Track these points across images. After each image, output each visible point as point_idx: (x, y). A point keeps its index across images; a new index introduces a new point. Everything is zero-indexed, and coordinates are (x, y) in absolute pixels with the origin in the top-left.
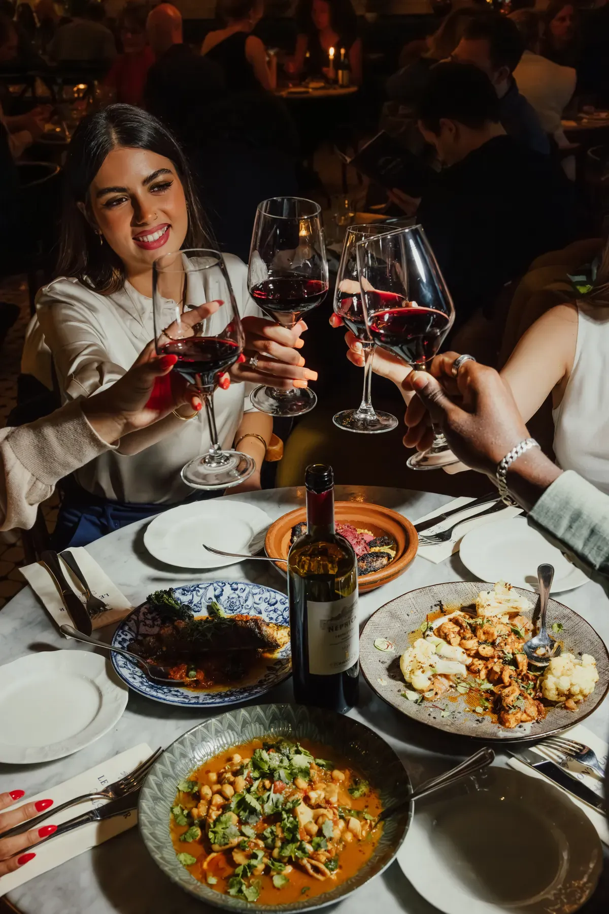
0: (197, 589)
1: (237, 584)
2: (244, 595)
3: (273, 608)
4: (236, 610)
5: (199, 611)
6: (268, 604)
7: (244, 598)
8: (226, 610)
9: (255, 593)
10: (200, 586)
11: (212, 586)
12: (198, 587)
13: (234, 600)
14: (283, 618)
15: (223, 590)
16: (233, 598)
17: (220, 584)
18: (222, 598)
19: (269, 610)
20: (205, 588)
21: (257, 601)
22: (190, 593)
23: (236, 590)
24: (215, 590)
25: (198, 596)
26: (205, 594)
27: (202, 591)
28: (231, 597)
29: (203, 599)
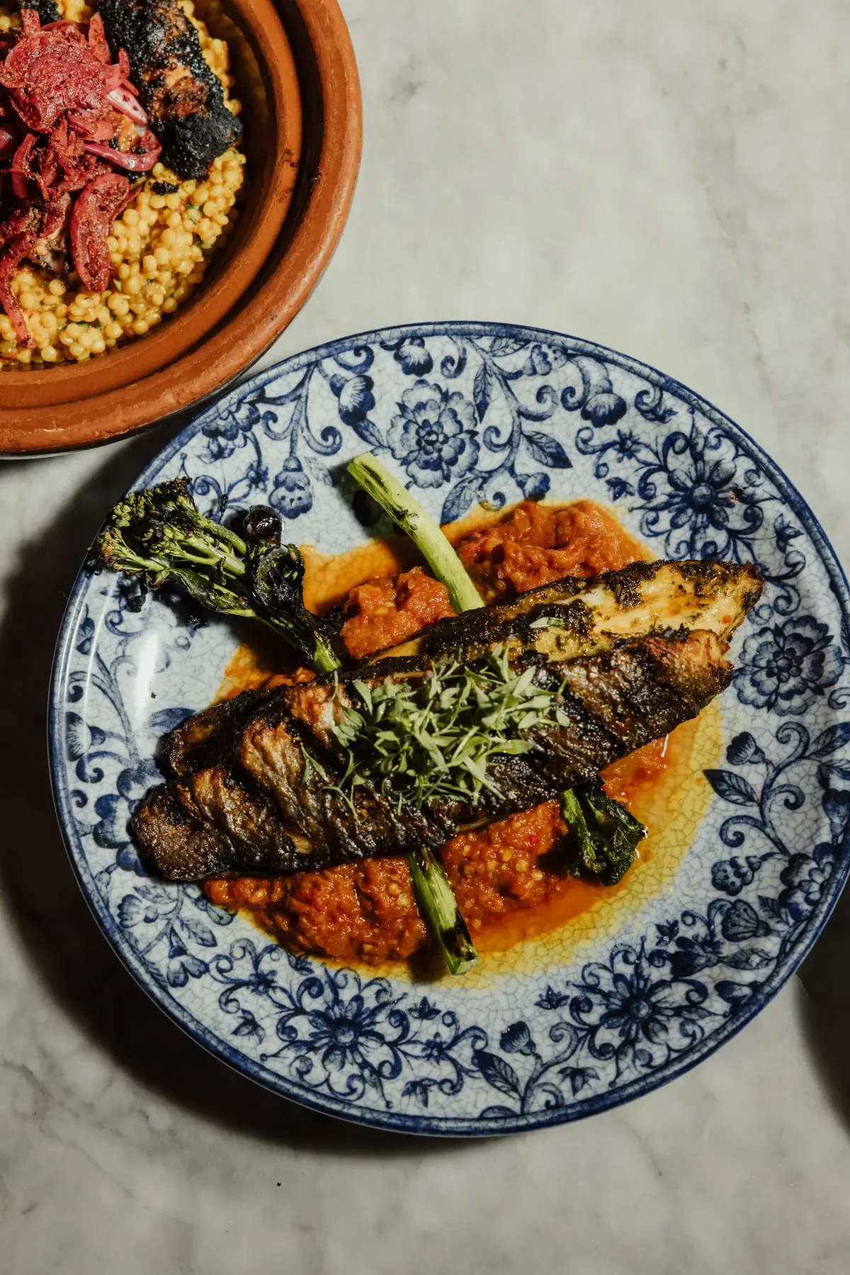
0: (263, 408)
1: (418, 339)
2: (464, 384)
3: (608, 433)
4: (453, 461)
5: (305, 509)
6: (586, 415)
7: (469, 397)
8: (414, 468)
9: (509, 369)
10: (271, 391)
11: (316, 374)
12: (262, 398)
13: (431, 416)
14: (671, 481)
15: (369, 384)
16: (421, 406)
17: (349, 357)
18: (381, 416)
19: (596, 442)
20: (296, 395)
21: (534, 407)
22: (239, 440)
23: (426, 367)
24: (337, 390)
25: (275, 437)
26: (301, 420)
27: (285, 413)
28: (411, 406)
29: (301, 443)
